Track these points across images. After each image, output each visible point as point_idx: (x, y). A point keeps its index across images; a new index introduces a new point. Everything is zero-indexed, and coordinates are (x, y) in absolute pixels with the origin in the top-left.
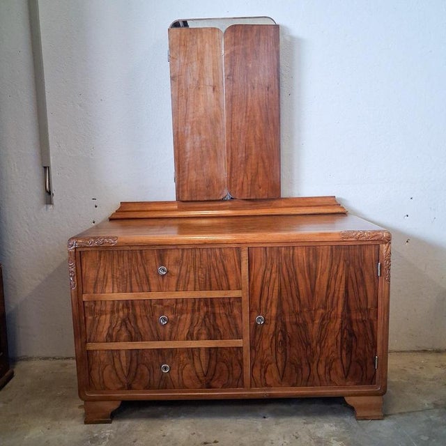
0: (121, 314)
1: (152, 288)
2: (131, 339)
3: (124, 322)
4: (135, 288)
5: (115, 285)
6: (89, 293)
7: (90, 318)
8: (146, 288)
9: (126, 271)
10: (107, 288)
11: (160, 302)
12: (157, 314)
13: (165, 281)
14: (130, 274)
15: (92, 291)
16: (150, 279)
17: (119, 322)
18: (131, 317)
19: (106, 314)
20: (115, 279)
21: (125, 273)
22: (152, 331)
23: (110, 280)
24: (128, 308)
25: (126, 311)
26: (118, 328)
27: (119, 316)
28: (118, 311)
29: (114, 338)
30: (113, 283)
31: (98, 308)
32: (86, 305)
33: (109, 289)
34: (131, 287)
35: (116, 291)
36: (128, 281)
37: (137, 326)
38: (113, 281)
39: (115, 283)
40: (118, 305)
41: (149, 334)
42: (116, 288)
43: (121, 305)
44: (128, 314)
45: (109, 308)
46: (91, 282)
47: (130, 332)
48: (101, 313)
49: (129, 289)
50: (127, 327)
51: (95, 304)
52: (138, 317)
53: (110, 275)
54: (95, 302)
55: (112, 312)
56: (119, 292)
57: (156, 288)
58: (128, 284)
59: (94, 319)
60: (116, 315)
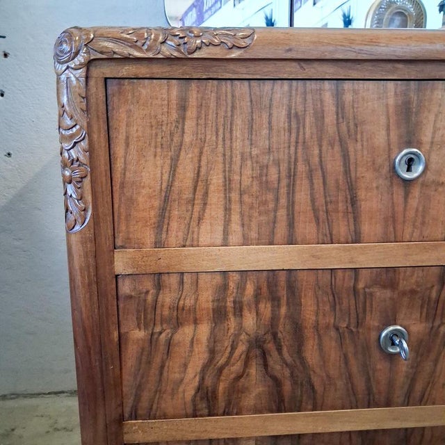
0: (250, 321)
1: (366, 228)
2: (278, 403)
3: (259, 349)
4: (306, 227)
5: (235, 218)
6: (140, 246)
7: (139, 334)
8: (342, 228)
9: (277, 163)
10: (205, 227)
11: (388, 277)
12: (373, 321)
13: (414, 202)
14: (292, 176)
15: (149, 236)
16: (362, 194)
17: (242, 348)
18: (284, 330)
19: (196, 322)
20: (235, 196)
21: (273, 173)
22: (350, 377)
23: (216, 198)
24: (275, 300)
25: (266, 308)
26: (236, 367)
27: (240, 327)
28: (239, 309)
29: (221, 403)
30: (228, 210)
31: (167, 298)
32: (126, 288)
33: (210, 231)
34: (291, 224)
35: (235, 237)
36: (283, 201)
37: (302, 360)
38: (228, 201)
39: (236, 207)
40: (241, 288)
41: (340, 384)
42: (235, 226)
43: (250, 289)
44: (274, 319)
45: (206, 298)
46: (146, 204)
47: (277, 382)
48: (180, 316)
49: (281, 230)
50: (266, 365)
51: (159, 286)
52: (309, 333)
53: (216, 180)
54: (158, 278)
55: (219, 314)
56: (246, 241)
57: (379, 229)
58: (282, 213)
59: (152, 340)
60: (232, 323)
